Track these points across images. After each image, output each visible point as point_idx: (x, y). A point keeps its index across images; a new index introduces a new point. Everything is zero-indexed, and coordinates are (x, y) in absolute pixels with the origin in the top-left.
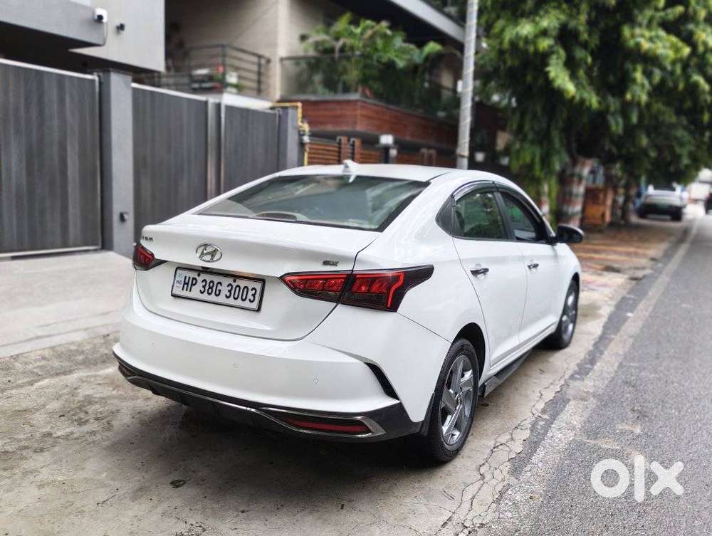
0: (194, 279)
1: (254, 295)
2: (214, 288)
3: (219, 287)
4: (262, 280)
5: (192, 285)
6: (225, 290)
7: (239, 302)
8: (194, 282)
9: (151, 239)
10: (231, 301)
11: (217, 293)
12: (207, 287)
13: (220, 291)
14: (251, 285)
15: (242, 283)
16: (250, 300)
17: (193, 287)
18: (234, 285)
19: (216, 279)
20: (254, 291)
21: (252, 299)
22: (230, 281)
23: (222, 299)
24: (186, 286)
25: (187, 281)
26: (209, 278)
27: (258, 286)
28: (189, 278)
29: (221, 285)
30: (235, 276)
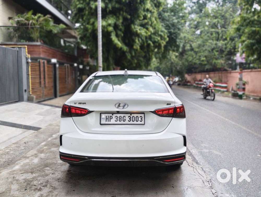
0: (110, 116)
1: (141, 119)
2: (122, 119)
3: (124, 118)
4: (143, 113)
5: (110, 119)
6: (127, 119)
7: (135, 122)
8: (111, 118)
9: (85, 103)
10: (131, 122)
11: (124, 120)
12: (118, 119)
13: (125, 119)
14: (139, 115)
15: (135, 115)
16: (140, 121)
17: (111, 120)
18: (131, 116)
19: (122, 115)
20: (141, 118)
21: (141, 120)
22: (129, 115)
23: (127, 122)
24: (107, 120)
25: (107, 118)
26: (118, 115)
27: (143, 115)
28: (108, 116)
29: (125, 117)
30: (131, 113)
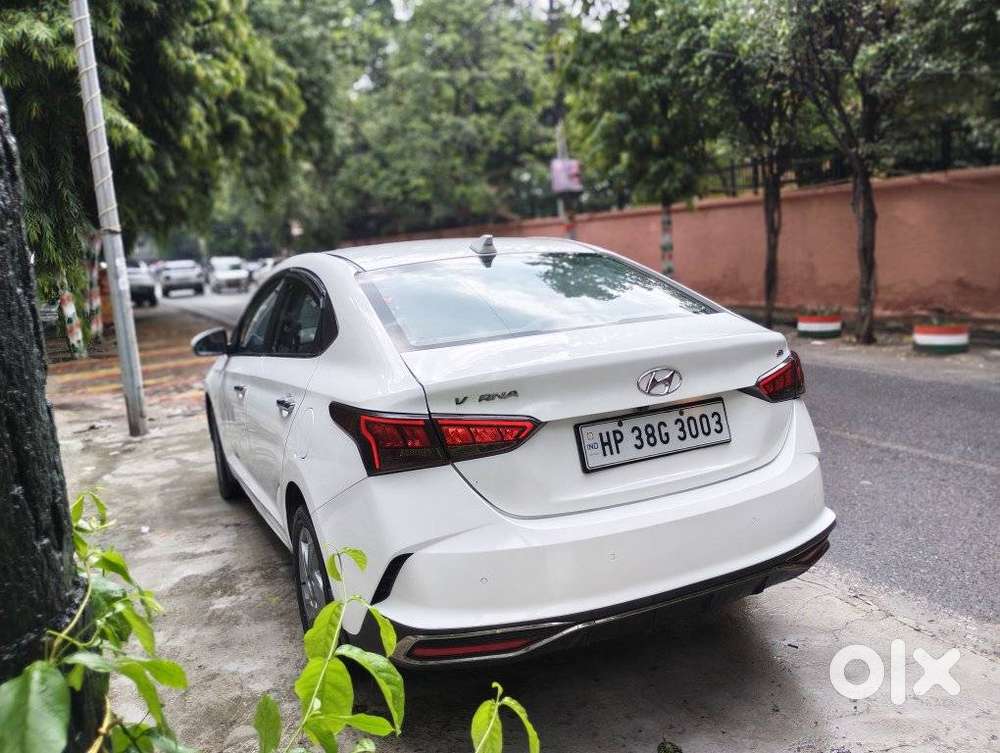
0: (615, 432)
1: (719, 422)
2: (657, 434)
3: (664, 430)
4: (717, 399)
5: (617, 442)
6: (674, 431)
7: (702, 440)
8: (618, 437)
9: (514, 393)
10: (690, 442)
11: (665, 439)
12: (644, 437)
13: (667, 434)
14: (708, 410)
15: (696, 412)
16: (716, 430)
17: (620, 445)
18: (684, 418)
19: (654, 420)
20: (716, 418)
21: (718, 428)
22: (675, 415)
23: (675, 444)
24: (607, 448)
25: (605, 440)
26: (641, 422)
27: (717, 407)
28: (608, 434)
29: (665, 425)
30: (680, 407)
